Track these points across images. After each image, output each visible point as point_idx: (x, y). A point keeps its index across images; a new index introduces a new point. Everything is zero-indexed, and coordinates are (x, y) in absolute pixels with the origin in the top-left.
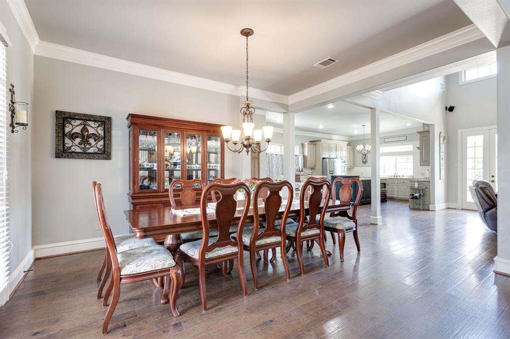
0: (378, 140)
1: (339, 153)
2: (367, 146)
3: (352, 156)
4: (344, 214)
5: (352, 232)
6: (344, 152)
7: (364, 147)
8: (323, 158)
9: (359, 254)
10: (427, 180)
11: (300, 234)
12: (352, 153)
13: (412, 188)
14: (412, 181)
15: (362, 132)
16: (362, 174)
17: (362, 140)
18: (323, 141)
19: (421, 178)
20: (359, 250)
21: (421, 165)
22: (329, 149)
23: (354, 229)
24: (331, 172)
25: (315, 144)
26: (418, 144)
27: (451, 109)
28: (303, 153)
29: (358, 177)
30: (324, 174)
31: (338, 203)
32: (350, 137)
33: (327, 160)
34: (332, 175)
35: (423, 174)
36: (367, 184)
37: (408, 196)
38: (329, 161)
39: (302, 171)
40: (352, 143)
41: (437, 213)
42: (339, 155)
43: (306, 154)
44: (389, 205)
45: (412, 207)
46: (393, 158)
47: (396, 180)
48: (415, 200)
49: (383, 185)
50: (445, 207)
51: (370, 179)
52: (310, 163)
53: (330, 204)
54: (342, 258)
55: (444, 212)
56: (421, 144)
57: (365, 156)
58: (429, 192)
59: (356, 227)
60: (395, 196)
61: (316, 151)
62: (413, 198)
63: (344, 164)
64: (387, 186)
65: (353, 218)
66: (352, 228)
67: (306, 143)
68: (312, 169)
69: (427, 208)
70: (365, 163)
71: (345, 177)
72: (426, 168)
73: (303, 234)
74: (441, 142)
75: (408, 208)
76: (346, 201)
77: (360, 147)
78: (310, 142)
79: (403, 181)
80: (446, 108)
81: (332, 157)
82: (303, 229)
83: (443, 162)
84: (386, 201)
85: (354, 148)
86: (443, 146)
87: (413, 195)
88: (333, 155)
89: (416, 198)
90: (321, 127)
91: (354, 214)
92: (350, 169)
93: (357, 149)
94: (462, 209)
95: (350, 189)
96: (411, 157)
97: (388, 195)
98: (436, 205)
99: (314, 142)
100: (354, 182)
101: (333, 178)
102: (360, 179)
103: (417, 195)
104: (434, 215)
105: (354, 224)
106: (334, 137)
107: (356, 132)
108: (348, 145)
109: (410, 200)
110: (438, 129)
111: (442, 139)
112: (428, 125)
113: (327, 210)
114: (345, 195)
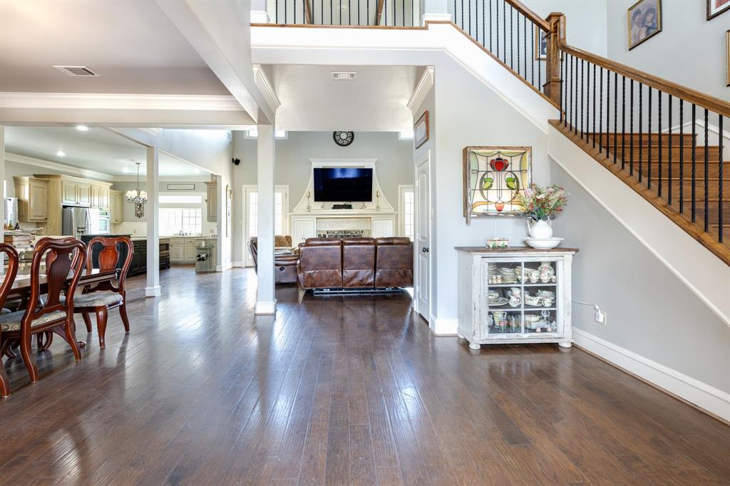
0: (156, 186)
1: (96, 199)
2: (142, 192)
3: (118, 205)
4: (104, 286)
5: (118, 308)
6: (105, 198)
7: (139, 194)
8: (65, 207)
9: (127, 334)
10: (216, 238)
11: (29, 323)
12: (118, 201)
13: (199, 248)
14: (199, 239)
15: (134, 171)
16: (135, 231)
17: (136, 184)
18: (64, 177)
19: (209, 235)
20: (127, 329)
21: (208, 221)
22: (77, 191)
23: (121, 303)
24: (80, 230)
25: (48, 181)
26: (205, 195)
27: (237, 162)
28: (18, 195)
29: (129, 236)
30: (65, 233)
31: (95, 271)
32: (116, 175)
33: (73, 209)
34: (81, 234)
35: (212, 231)
36: (141, 246)
37: (194, 259)
38: (77, 213)
39: (17, 227)
40: (118, 186)
41: (223, 274)
42: (96, 203)
43: (26, 196)
44: (173, 272)
45: (198, 271)
46: (178, 211)
47: (182, 239)
48: (201, 262)
49: (165, 247)
50: (231, 267)
51: (144, 239)
52: (32, 214)
53: (84, 273)
54: (102, 344)
55: (230, 272)
56: (209, 196)
57: (140, 206)
58: (216, 250)
59: (124, 301)
60: (180, 259)
61: (48, 193)
62: (199, 260)
63: (104, 217)
64: (170, 248)
65: (120, 290)
66: (118, 303)
67: (26, 179)
68: (38, 224)
69: (213, 270)
70: (139, 216)
71: (107, 237)
72: (214, 224)
73: (34, 323)
74: (228, 197)
75: (194, 272)
76: (109, 268)
77: (131, 194)
78: (35, 176)
79: (191, 240)
80: (233, 160)
81: (82, 204)
82: (36, 316)
83: (229, 218)
84: (169, 267)
85: (122, 194)
86: (229, 201)
87: (199, 256)
88: (84, 202)
89: (203, 259)
90: (61, 154)
91: (121, 285)
92: (115, 224)
93: (127, 195)
94: (246, 267)
95: (115, 252)
96: (199, 210)
97: (172, 259)
98: (222, 265)
99: (43, 178)
100: (122, 242)
101: (86, 239)
102: (132, 239)
103: (204, 256)
104: (221, 275)
105: (121, 297)
106: (87, 173)
107: (126, 171)
108: (112, 188)
109: (197, 263)
110: (225, 182)
111: (228, 193)
112: (216, 176)
113: (79, 282)
114: (108, 261)
